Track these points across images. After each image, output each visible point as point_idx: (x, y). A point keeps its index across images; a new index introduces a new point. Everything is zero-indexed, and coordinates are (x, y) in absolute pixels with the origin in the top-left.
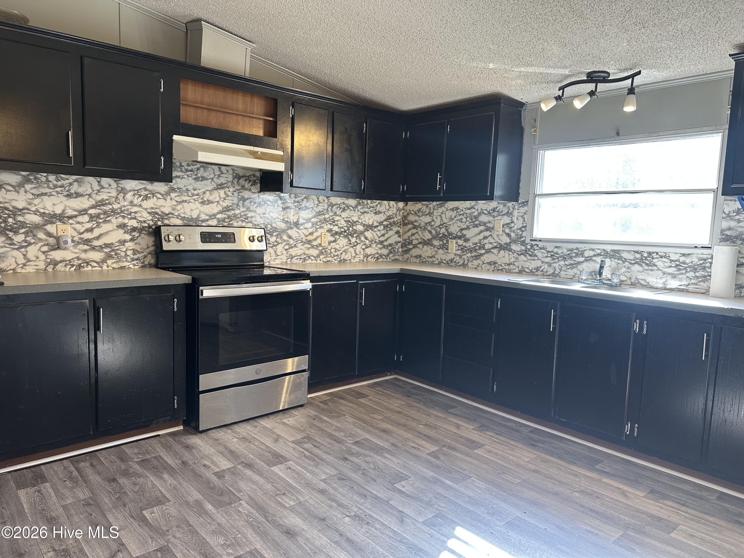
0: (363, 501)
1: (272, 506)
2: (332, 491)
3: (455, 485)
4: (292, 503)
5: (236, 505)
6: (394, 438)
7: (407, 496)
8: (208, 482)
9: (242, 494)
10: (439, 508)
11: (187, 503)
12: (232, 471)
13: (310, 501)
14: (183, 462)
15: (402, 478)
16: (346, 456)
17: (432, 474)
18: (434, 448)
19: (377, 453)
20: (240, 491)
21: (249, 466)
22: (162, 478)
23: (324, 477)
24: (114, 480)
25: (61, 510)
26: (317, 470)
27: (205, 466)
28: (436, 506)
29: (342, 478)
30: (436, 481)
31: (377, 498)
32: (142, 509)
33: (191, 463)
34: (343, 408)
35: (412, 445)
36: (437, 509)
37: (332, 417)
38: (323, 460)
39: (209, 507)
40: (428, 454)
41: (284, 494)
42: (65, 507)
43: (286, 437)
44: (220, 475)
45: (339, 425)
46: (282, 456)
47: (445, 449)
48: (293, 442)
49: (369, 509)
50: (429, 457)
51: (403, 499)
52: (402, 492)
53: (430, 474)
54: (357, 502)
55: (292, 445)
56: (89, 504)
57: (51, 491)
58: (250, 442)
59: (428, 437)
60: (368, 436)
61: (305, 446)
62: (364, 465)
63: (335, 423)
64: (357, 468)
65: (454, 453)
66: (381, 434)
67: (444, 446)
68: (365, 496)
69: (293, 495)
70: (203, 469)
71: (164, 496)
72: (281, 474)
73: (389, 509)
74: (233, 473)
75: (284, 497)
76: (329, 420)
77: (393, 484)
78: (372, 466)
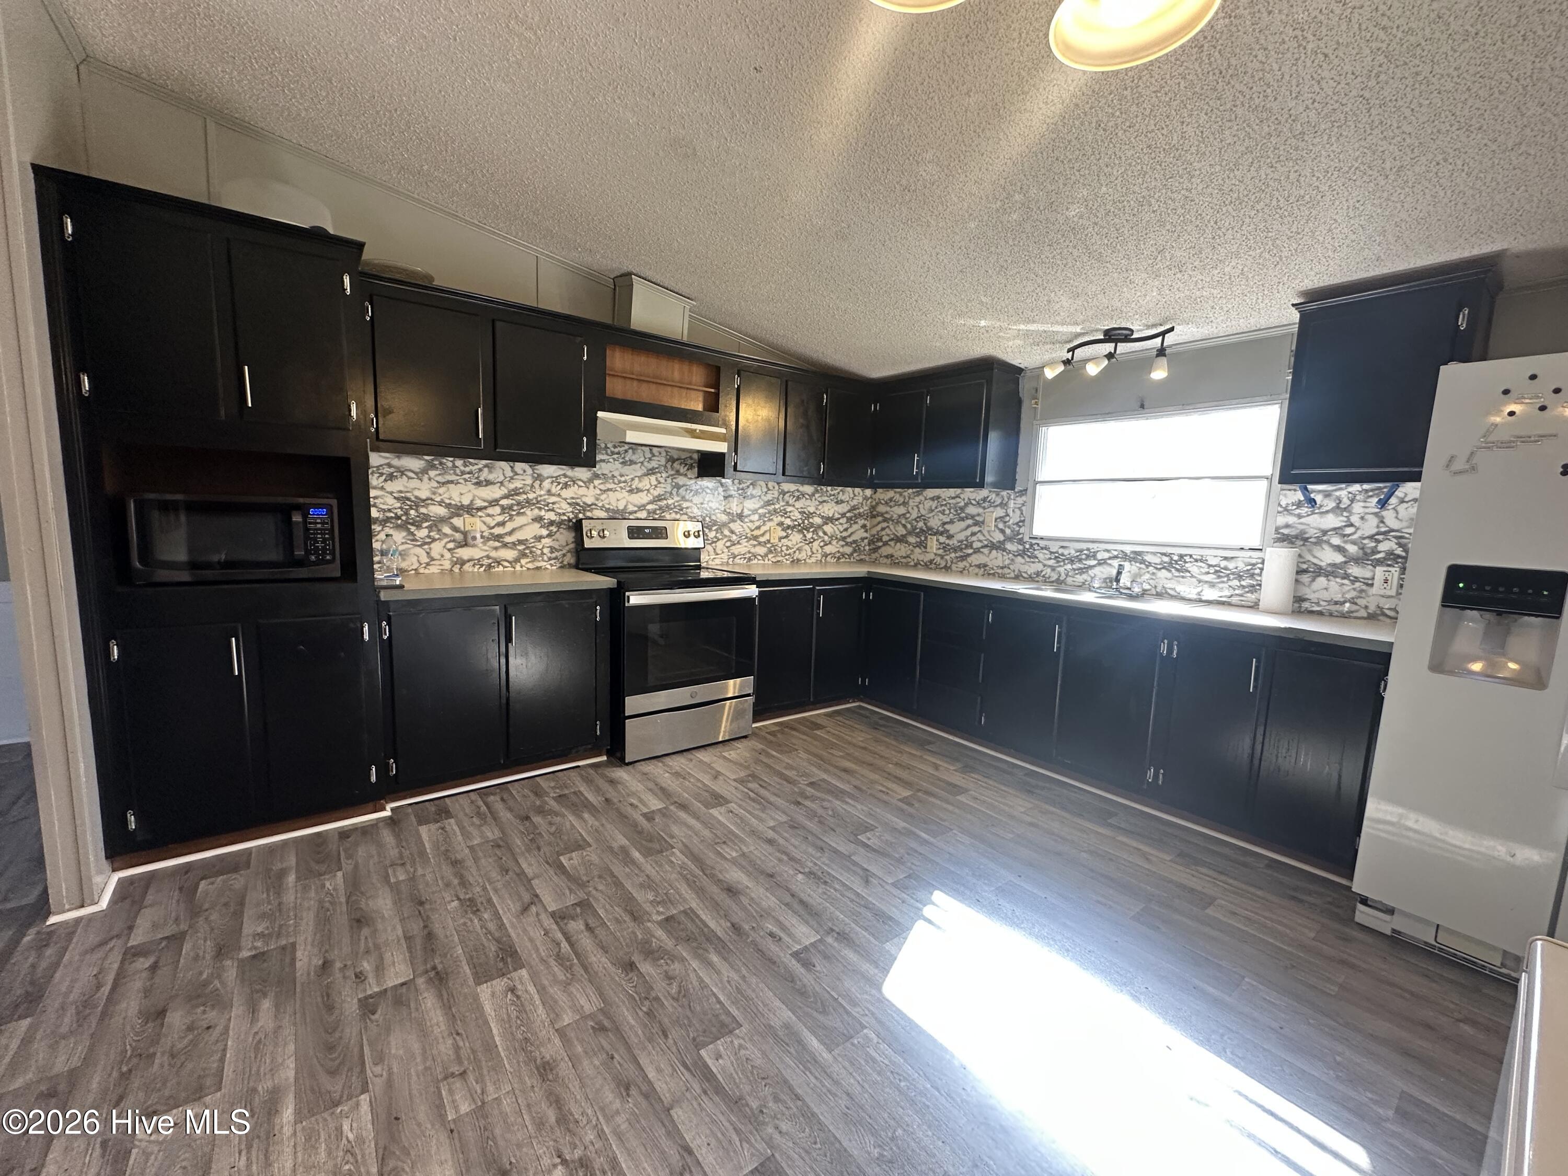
0: (819, 854)
1: (710, 857)
2: (781, 841)
3: (932, 840)
4: (734, 854)
5: (668, 853)
6: (858, 779)
7: (874, 850)
8: (635, 825)
9: (675, 840)
10: (913, 867)
11: (611, 848)
12: (663, 812)
13: (755, 852)
14: (607, 800)
15: (868, 828)
16: (799, 799)
17: (904, 824)
18: (907, 793)
19: (837, 797)
20: (672, 837)
21: (683, 807)
22: (582, 818)
23: (772, 824)
24: (527, 818)
25: (467, 851)
26: (764, 816)
27: (632, 805)
28: (909, 864)
29: (794, 826)
30: (909, 834)
31: (836, 851)
32: (559, 854)
33: (615, 800)
34: (794, 741)
35: (880, 788)
36: (911, 869)
37: (781, 752)
38: (771, 803)
39: (636, 855)
40: (900, 800)
41: (724, 843)
42: (471, 848)
43: (728, 774)
44: (649, 817)
45: (789, 761)
46: (722, 797)
47: (920, 794)
48: (735, 780)
49: (826, 865)
50: (900, 804)
51: (869, 855)
52: (865, 845)
53: (901, 824)
54: (812, 855)
55: (734, 784)
56: (499, 846)
57: (456, 828)
58: (684, 778)
59: (900, 779)
60: (825, 776)
61: (750, 785)
62: (820, 811)
63: (786, 760)
64: (812, 815)
65: (932, 799)
66: (843, 774)
67: (919, 790)
68: (822, 849)
69: (735, 844)
70: (629, 809)
71: (585, 840)
72: (720, 818)
73: (851, 866)
74: (664, 815)
75: (724, 846)
76: (779, 755)
77: (856, 835)
78: (830, 813)
